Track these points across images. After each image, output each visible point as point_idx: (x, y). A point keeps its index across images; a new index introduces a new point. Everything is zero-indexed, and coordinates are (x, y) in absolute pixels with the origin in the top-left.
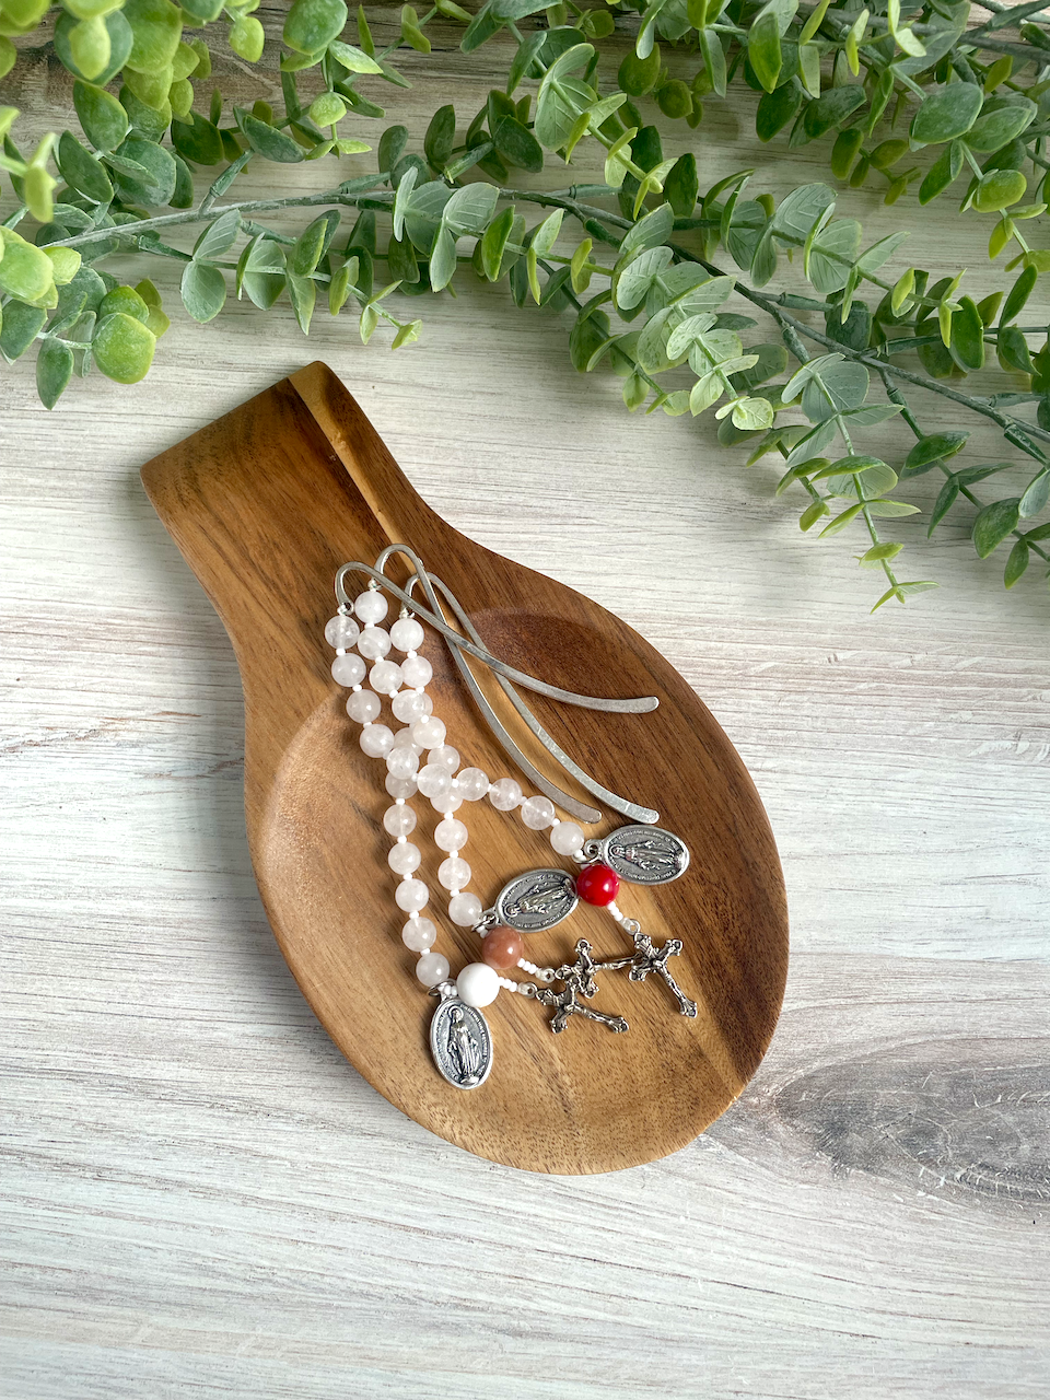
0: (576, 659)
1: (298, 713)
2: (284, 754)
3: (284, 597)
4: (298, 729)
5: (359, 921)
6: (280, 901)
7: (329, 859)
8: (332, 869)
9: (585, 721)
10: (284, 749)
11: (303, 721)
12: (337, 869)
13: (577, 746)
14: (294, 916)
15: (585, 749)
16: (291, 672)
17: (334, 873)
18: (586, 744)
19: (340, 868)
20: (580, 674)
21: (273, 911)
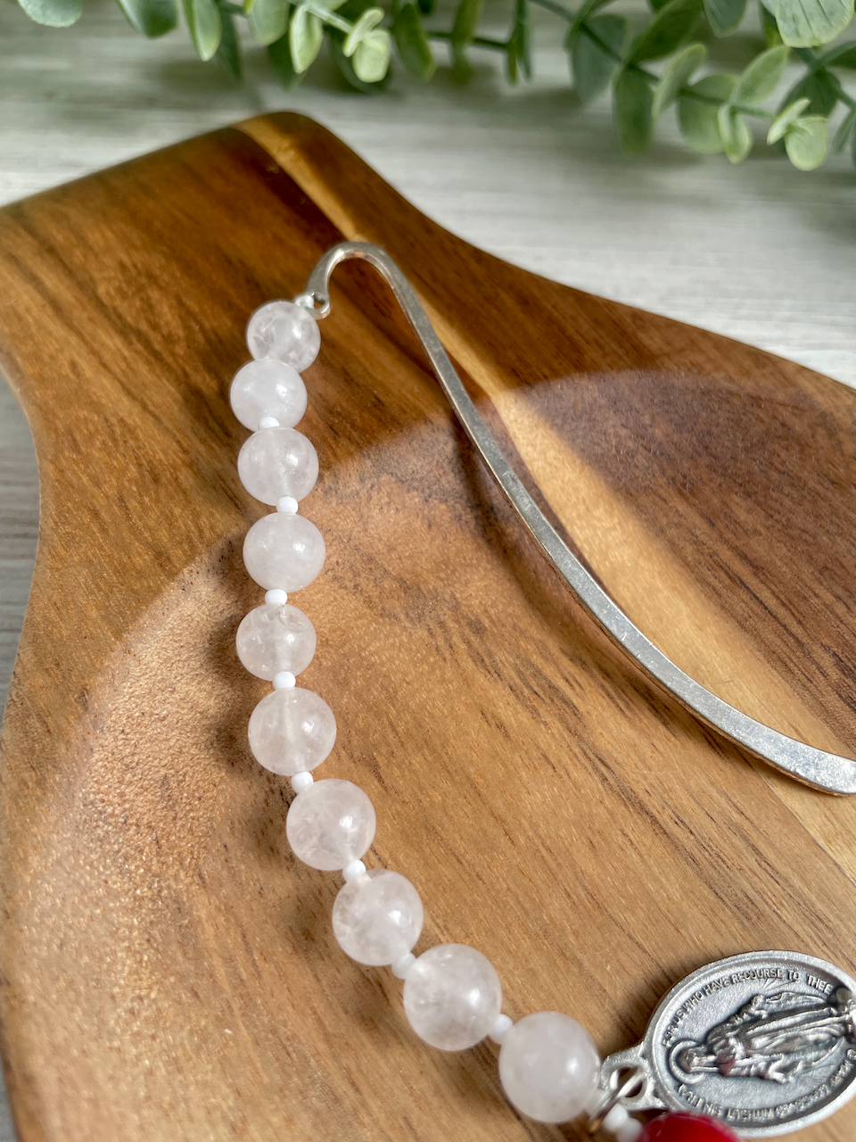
0: (775, 476)
1: (161, 558)
2: (119, 645)
3: (156, 354)
4: (157, 592)
5: (290, 1121)
6: (56, 1050)
7: (210, 930)
8: (217, 962)
9: (814, 601)
10: (118, 634)
11: (172, 575)
12: (229, 960)
13: (808, 655)
14: (94, 1102)
15: (827, 662)
16: (156, 480)
17: (221, 972)
18: (826, 648)
19: (240, 956)
20: (788, 502)
21: (29, 1080)
